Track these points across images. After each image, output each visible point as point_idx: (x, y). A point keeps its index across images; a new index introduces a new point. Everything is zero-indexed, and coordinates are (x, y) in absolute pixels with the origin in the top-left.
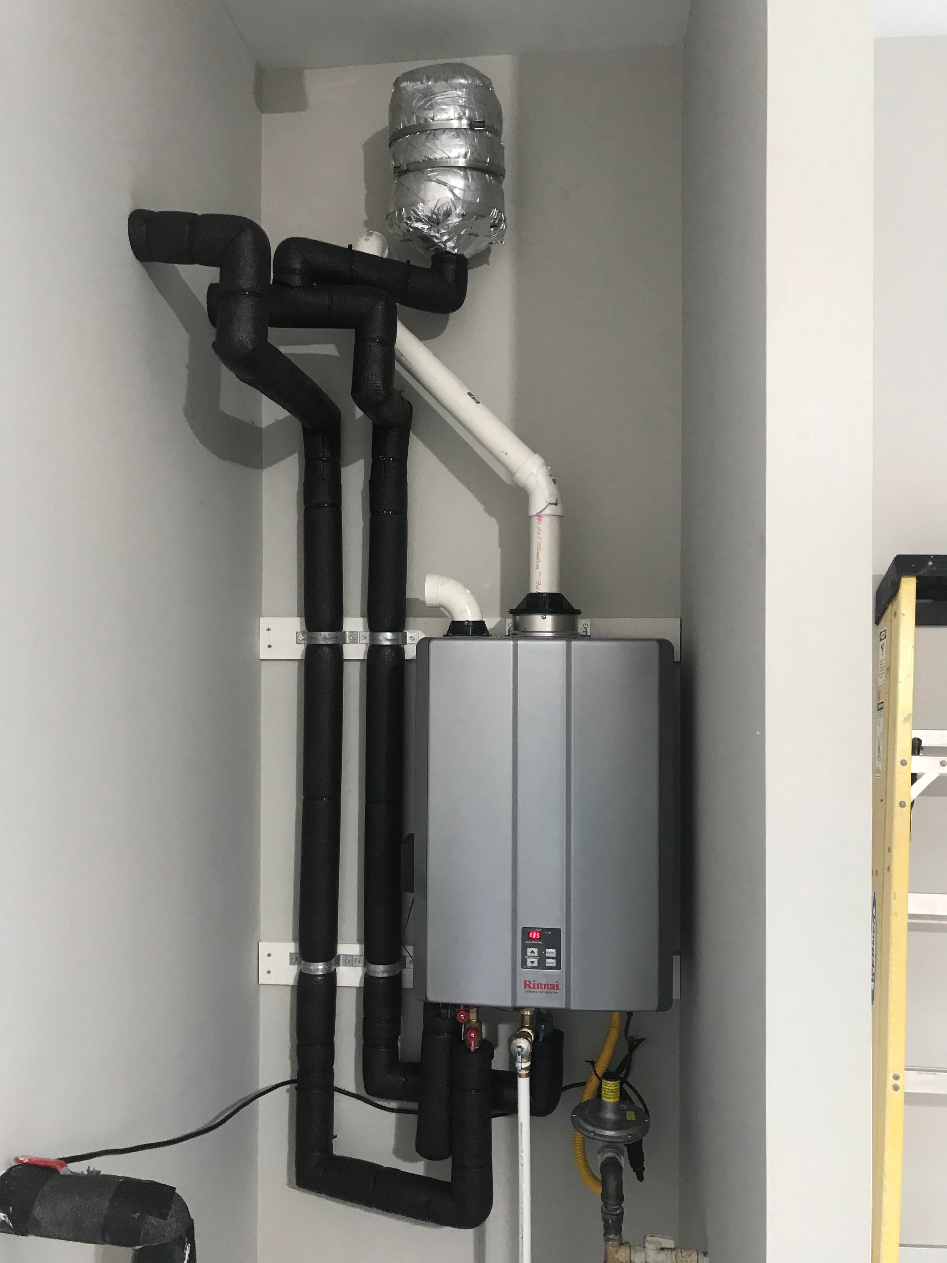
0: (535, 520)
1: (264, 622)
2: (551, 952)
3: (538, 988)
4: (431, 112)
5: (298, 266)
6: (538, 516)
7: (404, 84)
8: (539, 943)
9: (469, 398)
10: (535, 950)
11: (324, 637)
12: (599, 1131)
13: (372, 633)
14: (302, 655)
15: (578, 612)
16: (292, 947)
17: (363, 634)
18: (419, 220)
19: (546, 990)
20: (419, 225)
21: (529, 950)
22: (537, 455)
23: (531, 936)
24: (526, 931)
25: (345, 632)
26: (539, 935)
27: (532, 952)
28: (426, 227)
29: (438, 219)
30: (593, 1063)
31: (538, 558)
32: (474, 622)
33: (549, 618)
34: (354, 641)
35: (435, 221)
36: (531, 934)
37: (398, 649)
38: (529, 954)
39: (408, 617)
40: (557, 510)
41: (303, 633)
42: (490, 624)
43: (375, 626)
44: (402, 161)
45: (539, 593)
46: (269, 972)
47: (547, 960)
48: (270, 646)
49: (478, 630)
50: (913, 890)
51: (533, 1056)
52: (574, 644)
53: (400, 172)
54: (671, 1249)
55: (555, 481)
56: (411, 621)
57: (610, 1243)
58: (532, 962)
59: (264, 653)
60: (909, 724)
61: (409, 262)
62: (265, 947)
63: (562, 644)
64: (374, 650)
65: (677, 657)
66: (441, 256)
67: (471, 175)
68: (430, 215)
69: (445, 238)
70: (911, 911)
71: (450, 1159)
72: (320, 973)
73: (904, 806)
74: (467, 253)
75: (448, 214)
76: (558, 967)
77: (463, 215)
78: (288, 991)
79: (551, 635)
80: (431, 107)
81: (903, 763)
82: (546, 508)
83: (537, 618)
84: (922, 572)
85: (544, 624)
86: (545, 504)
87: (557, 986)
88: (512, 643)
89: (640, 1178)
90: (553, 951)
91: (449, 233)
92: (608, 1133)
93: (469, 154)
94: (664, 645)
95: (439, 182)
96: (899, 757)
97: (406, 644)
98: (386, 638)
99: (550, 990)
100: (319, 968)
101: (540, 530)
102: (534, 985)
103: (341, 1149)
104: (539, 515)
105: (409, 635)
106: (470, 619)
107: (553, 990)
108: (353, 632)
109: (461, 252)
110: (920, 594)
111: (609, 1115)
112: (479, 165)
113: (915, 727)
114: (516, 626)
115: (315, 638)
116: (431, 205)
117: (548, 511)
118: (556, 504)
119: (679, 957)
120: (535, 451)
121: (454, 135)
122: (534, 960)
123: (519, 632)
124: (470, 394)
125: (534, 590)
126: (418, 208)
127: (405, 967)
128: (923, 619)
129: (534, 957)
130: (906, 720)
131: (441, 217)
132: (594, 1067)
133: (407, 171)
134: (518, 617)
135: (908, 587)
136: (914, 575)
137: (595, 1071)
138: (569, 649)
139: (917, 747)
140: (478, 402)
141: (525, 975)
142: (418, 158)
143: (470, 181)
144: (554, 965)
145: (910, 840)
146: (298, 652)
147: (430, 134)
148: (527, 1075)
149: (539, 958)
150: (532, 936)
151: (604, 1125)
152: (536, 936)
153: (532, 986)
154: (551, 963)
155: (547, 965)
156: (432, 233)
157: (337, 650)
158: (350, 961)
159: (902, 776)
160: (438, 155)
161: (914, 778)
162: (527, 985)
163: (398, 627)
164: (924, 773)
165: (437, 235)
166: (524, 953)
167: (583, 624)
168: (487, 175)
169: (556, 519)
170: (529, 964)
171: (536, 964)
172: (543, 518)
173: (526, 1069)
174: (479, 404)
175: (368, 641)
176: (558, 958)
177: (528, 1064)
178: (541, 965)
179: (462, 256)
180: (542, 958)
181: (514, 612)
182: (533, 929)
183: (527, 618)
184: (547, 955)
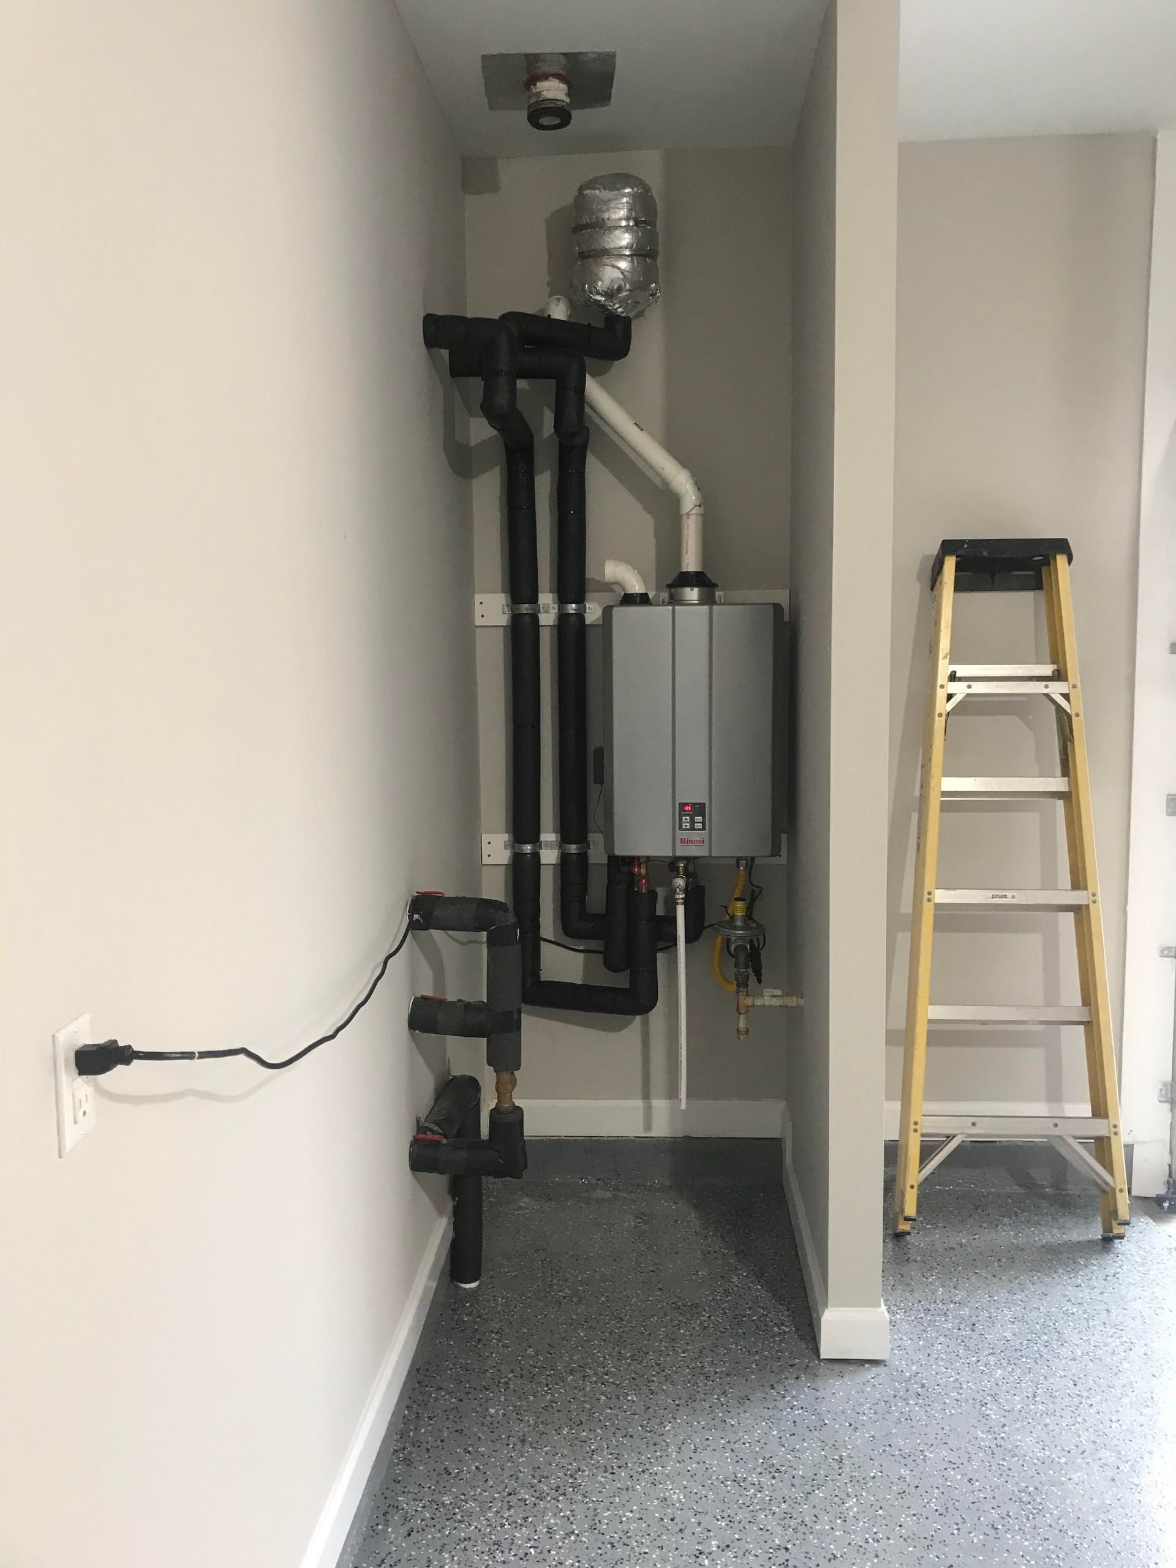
0: (685, 517)
1: (478, 598)
2: (699, 819)
3: (690, 843)
4: (607, 213)
7: (587, 192)
8: (691, 813)
9: (635, 426)
10: (688, 818)
11: (525, 608)
12: (733, 932)
13: (561, 605)
14: (508, 622)
15: (716, 585)
16: (505, 837)
17: (553, 605)
18: (598, 294)
19: (695, 844)
20: (599, 298)
21: (684, 818)
22: (685, 469)
23: (685, 809)
24: (682, 806)
25: (539, 605)
26: (691, 808)
27: (686, 819)
28: (604, 299)
29: (613, 293)
30: (726, 907)
31: (687, 546)
32: (641, 594)
33: (696, 590)
34: (547, 612)
35: (610, 294)
36: (685, 807)
37: (580, 616)
38: (684, 821)
39: (588, 592)
40: (700, 510)
41: (507, 606)
42: (651, 595)
43: (563, 600)
44: (585, 248)
45: (688, 572)
46: (489, 856)
47: (696, 824)
48: (483, 616)
49: (643, 600)
50: (946, 774)
51: (686, 891)
52: (715, 607)
53: (584, 256)
54: (780, 996)
55: (699, 489)
56: (589, 595)
57: (741, 993)
58: (686, 826)
59: (479, 621)
60: (947, 660)
61: (589, 324)
62: (486, 838)
63: (706, 608)
64: (563, 617)
65: (786, 618)
66: (611, 318)
67: (637, 260)
68: (606, 290)
69: (617, 306)
70: (943, 789)
71: (629, 970)
72: (529, 852)
73: (941, 717)
74: (631, 315)
75: (620, 289)
76: (704, 829)
77: (630, 290)
78: (502, 870)
79: (697, 602)
80: (608, 210)
81: (942, 687)
82: (693, 509)
83: (688, 590)
84: (959, 553)
85: (692, 594)
86: (692, 506)
87: (703, 841)
88: (671, 608)
89: (760, 981)
90: (701, 818)
91: (620, 302)
92: (739, 932)
93: (635, 245)
94: (777, 607)
95: (613, 266)
96: (940, 682)
97: (586, 612)
98: (572, 608)
99: (698, 844)
100: (528, 848)
101: (688, 525)
103: (546, 975)
104: (688, 514)
105: (587, 606)
106: (638, 592)
107: (700, 844)
108: (545, 604)
109: (627, 314)
110: (959, 568)
111: (739, 923)
112: (643, 252)
113: (951, 663)
114: (671, 597)
115: (518, 609)
116: (607, 283)
117: (694, 512)
118: (700, 506)
119: (786, 835)
120: (684, 467)
121: (624, 231)
123: (674, 601)
124: (636, 424)
125: (685, 570)
126: (597, 285)
127: (589, 849)
128: (959, 587)
129: (687, 823)
130: (945, 657)
131: (614, 292)
132: (726, 910)
133: (589, 256)
134: (673, 590)
135: (950, 563)
136: (954, 554)
137: (727, 912)
138: (711, 613)
139: (953, 677)
140: (642, 430)
141: (680, 834)
142: (596, 246)
143: (636, 264)
144: (701, 827)
145: (945, 740)
146: (503, 620)
147: (606, 229)
148: (683, 903)
151: (736, 928)
152: (689, 809)
153: (686, 841)
154: (699, 826)
155: (696, 828)
156: (607, 304)
157: (535, 618)
158: (549, 845)
159: (941, 695)
160: (612, 245)
161: (950, 697)
162: (682, 841)
163: (580, 600)
164: (955, 694)
165: (611, 304)
166: (680, 820)
167: (718, 594)
168: (647, 259)
169: (699, 518)
170: (684, 827)
171: (688, 827)
172: (691, 517)
173: (682, 899)
174: (643, 432)
175: (556, 611)
176: (703, 823)
177: (684, 896)
178: (692, 828)
179: (628, 317)
180: (693, 822)
181: (669, 586)
182: (687, 804)
183: (679, 590)
184: (696, 821)
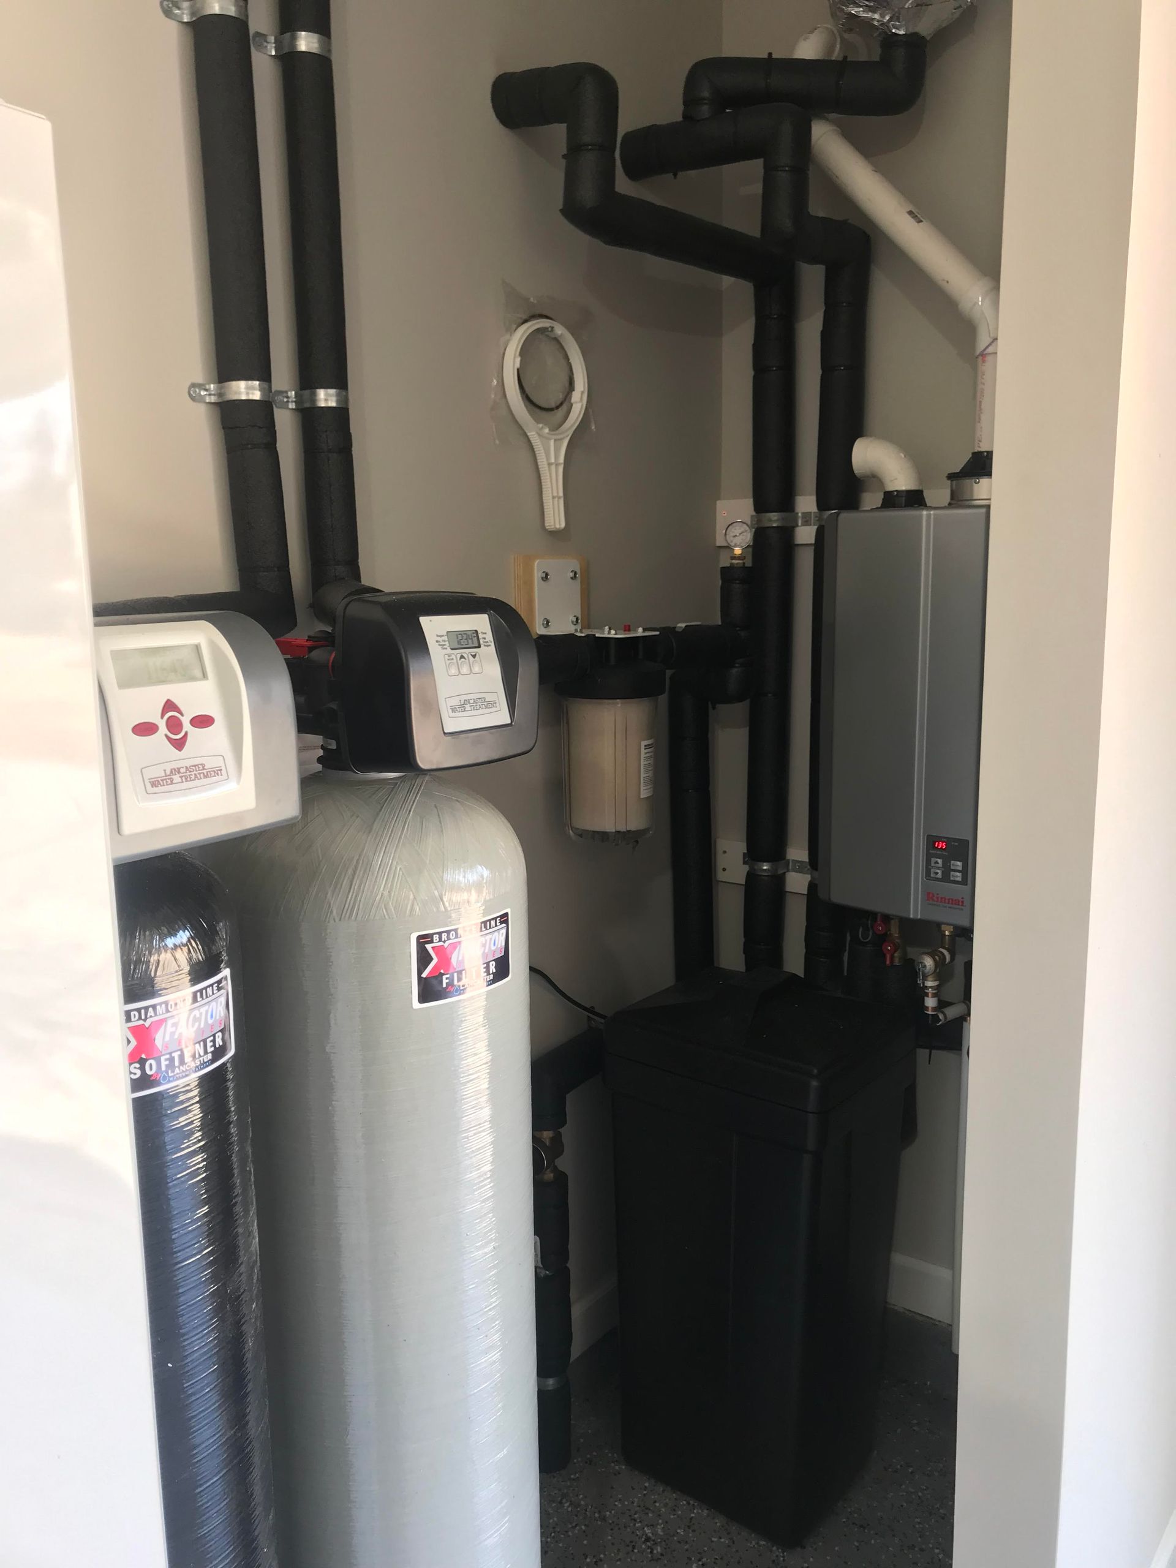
0: (980, 360)
1: (721, 504)
2: (957, 865)
3: (941, 902)
5: (706, 94)
6: (982, 356)
8: (945, 853)
9: (908, 216)
10: (940, 861)
11: (774, 519)
16: (743, 847)
19: (950, 905)
21: (933, 860)
23: (936, 846)
24: (932, 840)
25: (797, 513)
26: (946, 845)
27: (937, 863)
31: (980, 409)
34: (805, 523)
36: (937, 843)
38: (933, 865)
42: (926, 493)
46: (725, 869)
47: (952, 873)
49: (915, 500)
58: (936, 874)
59: (719, 540)
61: (845, 58)
62: (722, 844)
64: (821, 532)
72: (767, 874)
76: (966, 882)
82: (990, 344)
83: (972, 483)
85: (978, 489)
86: (990, 341)
87: (962, 902)
90: (959, 863)
99: (955, 906)
101: (983, 374)
102: (937, 898)
106: (904, 488)
107: (957, 907)
109: (911, 30)
117: (992, 349)
122: (939, 871)
123: (955, 501)
124: (911, 213)
129: (938, 868)
140: (920, 222)
141: (927, 885)
144: (959, 879)
149: (943, 869)
150: (938, 846)
152: (942, 846)
153: (935, 900)
154: (958, 876)
155: (952, 879)
157: (789, 533)
158: (798, 867)
162: (930, 897)
166: (928, 862)
170: (933, 875)
171: (940, 875)
172: (988, 358)
174: (921, 224)
175: (816, 521)
176: (964, 872)
178: (946, 878)
180: (947, 870)
181: (952, 477)
182: (940, 839)
183: (967, 482)
184: (952, 868)
